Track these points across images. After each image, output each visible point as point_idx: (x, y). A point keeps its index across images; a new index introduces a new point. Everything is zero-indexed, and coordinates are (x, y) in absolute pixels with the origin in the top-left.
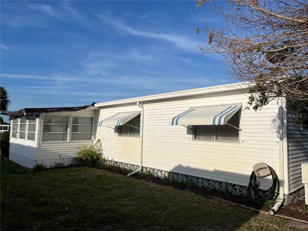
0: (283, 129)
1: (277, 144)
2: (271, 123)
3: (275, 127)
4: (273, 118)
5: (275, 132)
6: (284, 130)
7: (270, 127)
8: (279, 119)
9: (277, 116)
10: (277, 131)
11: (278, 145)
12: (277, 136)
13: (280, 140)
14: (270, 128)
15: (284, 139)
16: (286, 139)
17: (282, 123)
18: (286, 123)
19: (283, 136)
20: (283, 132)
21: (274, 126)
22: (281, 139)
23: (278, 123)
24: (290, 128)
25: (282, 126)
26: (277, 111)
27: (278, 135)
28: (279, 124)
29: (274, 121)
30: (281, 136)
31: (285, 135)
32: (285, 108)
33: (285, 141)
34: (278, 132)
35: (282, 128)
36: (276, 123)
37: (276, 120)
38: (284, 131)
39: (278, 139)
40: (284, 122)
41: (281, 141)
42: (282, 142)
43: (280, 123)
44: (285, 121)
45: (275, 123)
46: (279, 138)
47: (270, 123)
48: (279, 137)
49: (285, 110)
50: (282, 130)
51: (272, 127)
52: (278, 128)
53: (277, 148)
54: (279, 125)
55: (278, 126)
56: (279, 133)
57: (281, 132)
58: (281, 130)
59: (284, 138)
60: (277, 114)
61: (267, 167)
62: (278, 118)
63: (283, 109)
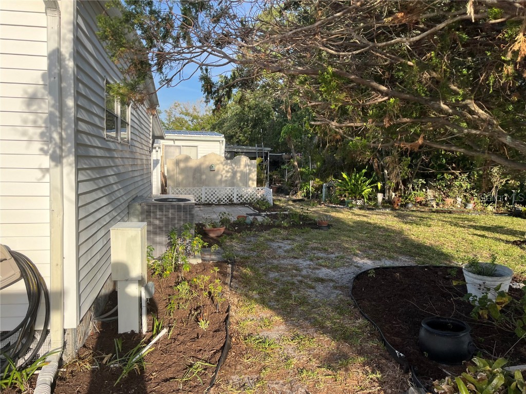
0: (63, 126)
1: (44, 176)
2: (24, 108)
3: (35, 122)
4: (30, 90)
5: (37, 138)
6: (65, 130)
7: (16, 120)
8: (51, 93)
9: (41, 82)
10: (42, 135)
11: (47, 178)
12: (42, 150)
13: (53, 164)
14: (18, 122)
15: (65, 161)
16: (72, 159)
17: (61, 106)
18: (73, 110)
19: (61, 148)
20: (61, 138)
21: (31, 117)
22: (57, 159)
23: (46, 106)
24: (83, 126)
25: (61, 117)
26: (44, 64)
27: (46, 148)
28: (52, 109)
29: (32, 99)
30: (54, 152)
31: (70, 145)
32: (70, 56)
33: (70, 165)
34: (46, 137)
35: (61, 122)
36: (40, 107)
37: (39, 96)
38: (67, 134)
39: (46, 162)
40: (66, 105)
41: (56, 166)
42: (59, 169)
43: (53, 106)
44: (70, 103)
45: (34, 108)
46: (48, 157)
47: (19, 105)
48: (50, 152)
49: (70, 64)
50: (59, 130)
51: (25, 121)
52: (45, 122)
53: (45, 189)
54: (51, 114)
55: (45, 116)
56: (51, 139)
57: (56, 136)
58: (56, 130)
59: (66, 156)
60: (43, 76)
61: (8, 256)
62: (44, 88)
63: (64, 60)
